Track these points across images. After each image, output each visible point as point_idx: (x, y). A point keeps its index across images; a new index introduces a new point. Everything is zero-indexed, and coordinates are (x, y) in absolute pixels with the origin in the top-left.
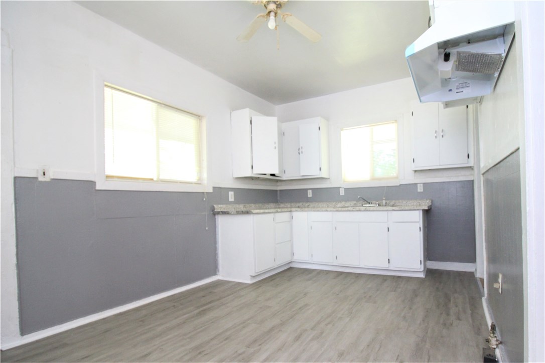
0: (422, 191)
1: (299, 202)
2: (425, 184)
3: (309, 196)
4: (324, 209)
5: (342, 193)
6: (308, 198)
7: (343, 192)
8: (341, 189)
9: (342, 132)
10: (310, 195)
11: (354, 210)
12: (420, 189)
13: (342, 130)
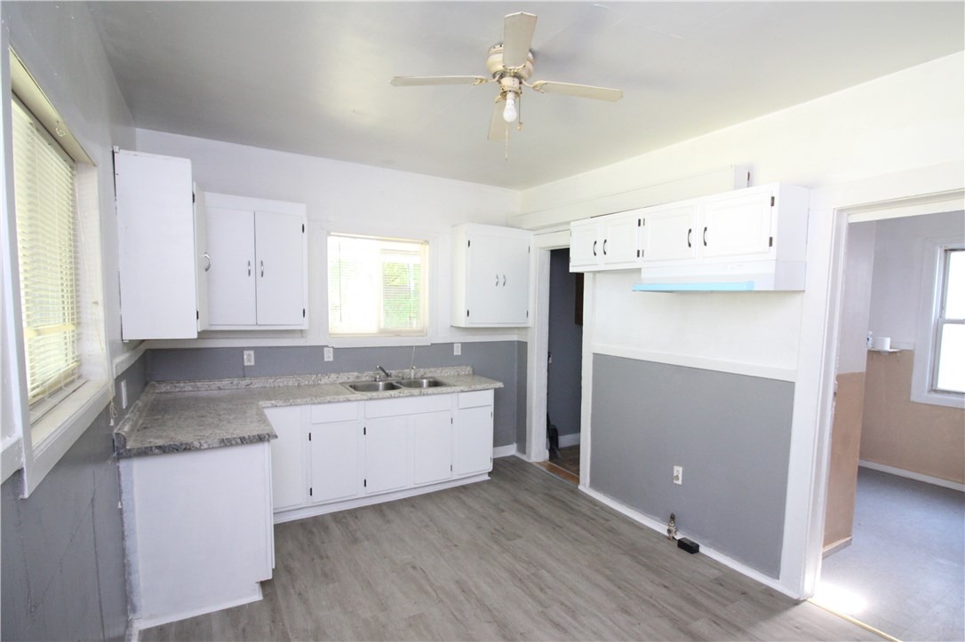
0: (460, 354)
1: (220, 378)
2: (464, 344)
3: (246, 363)
4: (341, 397)
5: (329, 356)
6: (244, 368)
7: (331, 355)
8: (326, 349)
9: (329, 238)
10: (249, 361)
11: (401, 395)
12: (457, 351)
13: (329, 234)
